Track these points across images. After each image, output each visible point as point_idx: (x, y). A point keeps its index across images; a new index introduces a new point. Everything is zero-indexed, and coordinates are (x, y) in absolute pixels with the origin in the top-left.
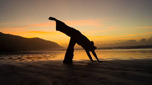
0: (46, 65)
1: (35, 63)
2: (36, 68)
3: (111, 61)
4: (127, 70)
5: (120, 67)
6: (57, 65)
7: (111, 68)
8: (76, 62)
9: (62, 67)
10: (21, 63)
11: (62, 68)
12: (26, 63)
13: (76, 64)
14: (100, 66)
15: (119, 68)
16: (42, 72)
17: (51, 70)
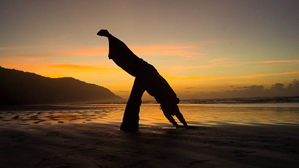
0: (86, 133)
1: (65, 127)
2: (67, 138)
3: (214, 128)
4: (245, 146)
5: (233, 139)
6: (108, 134)
7: (214, 142)
8: (145, 128)
9: (118, 137)
10: (38, 128)
11: (117, 139)
12: (47, 127)
13: (147, 131)
14: (194, 136)
15: (230, 142)
16: (77, 147)
17: (97, 144)
